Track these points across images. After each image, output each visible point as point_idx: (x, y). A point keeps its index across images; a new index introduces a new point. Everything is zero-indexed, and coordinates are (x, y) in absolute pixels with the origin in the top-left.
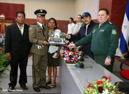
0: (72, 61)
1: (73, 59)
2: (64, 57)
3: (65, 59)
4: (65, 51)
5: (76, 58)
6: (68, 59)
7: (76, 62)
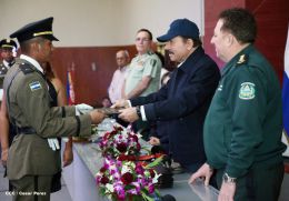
0: (134, 192)
1: (136, 184)
2: (105, 180)
3: (110, 188)
4: (108, 162)
5: (147, 181)
6: (118, 188)
7: (147, 194)
